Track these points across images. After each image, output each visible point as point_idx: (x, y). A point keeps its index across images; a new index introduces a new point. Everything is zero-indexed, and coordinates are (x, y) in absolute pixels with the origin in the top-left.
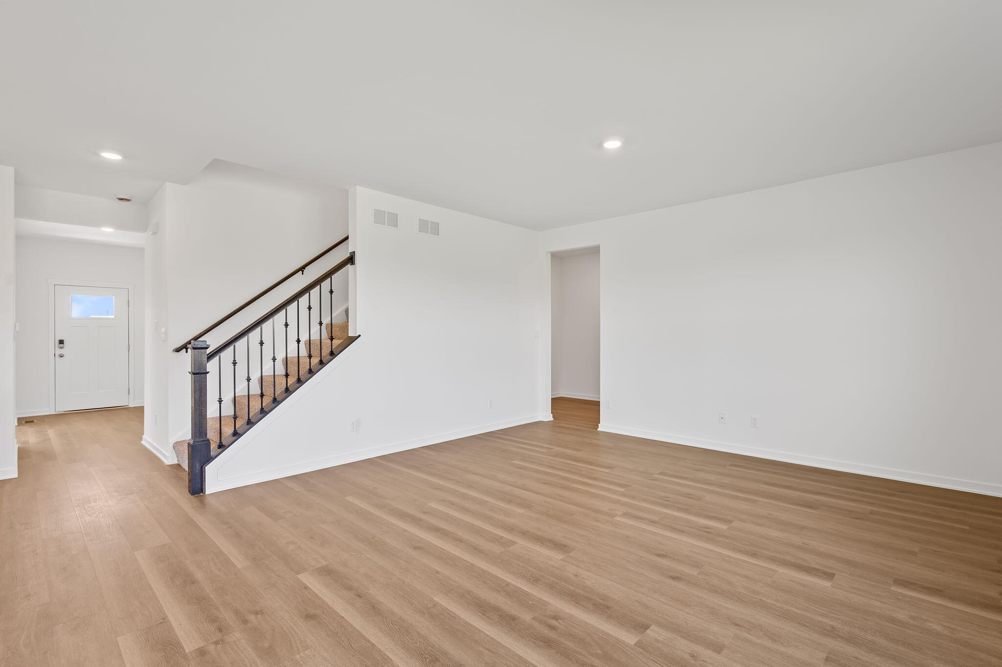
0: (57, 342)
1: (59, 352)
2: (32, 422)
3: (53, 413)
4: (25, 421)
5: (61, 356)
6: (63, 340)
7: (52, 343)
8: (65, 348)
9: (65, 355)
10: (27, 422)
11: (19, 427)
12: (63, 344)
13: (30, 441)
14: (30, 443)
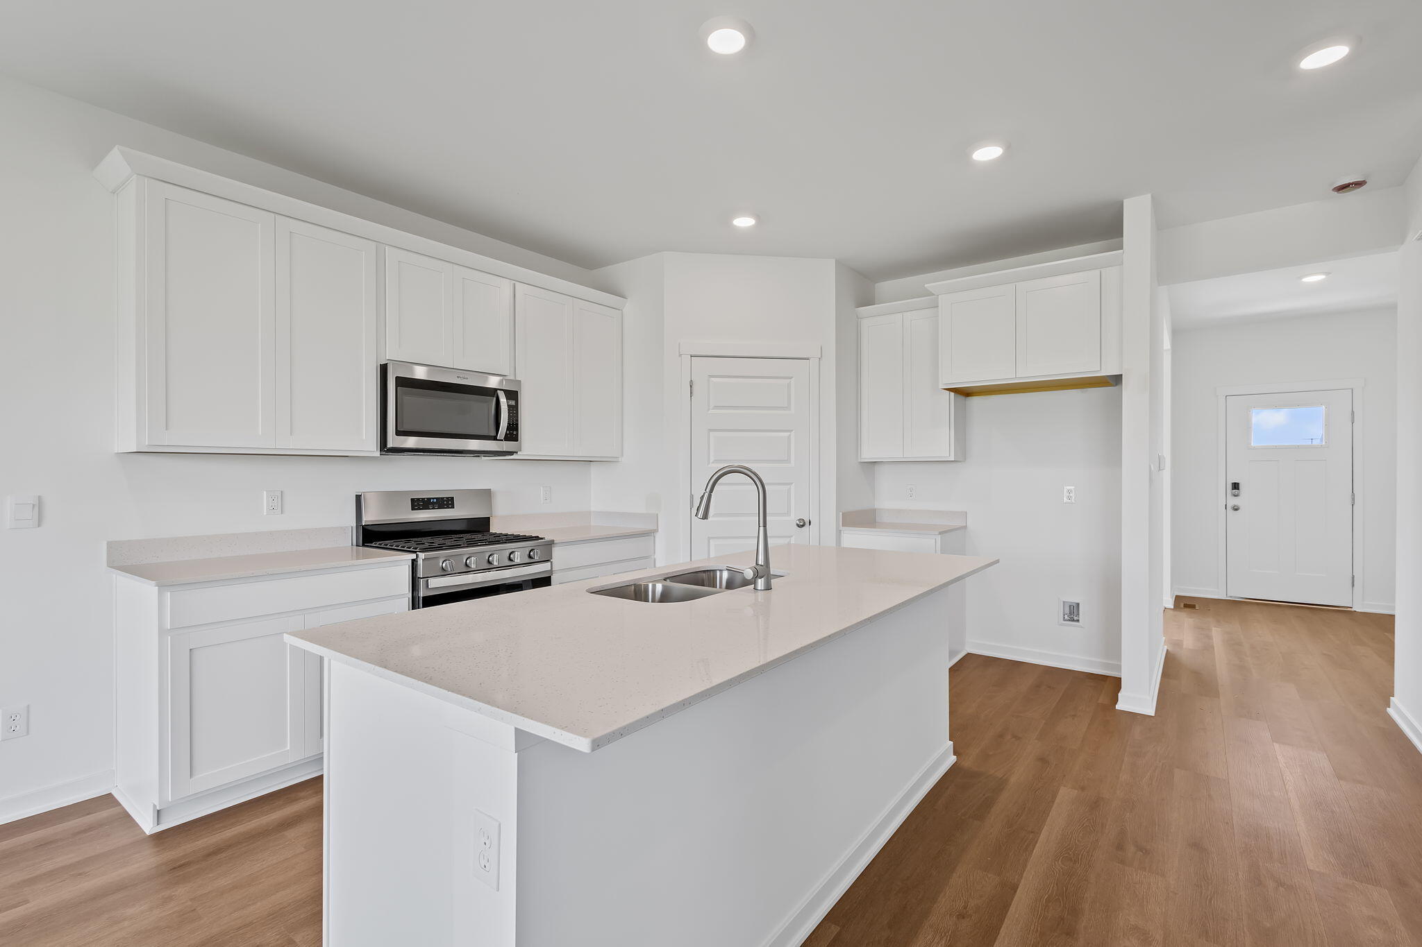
0: (1230, 487)
1: (1233, 501)
2: (1193, 607)
3: (1221, 595)
4: (1185, 604)
5: (1236, 509)
6: (1238, 484)
7: (1222, 487)
8: (1241, 495)
9: (1241, 508)
10: (1186, 606)
11: (1176, 613)
12: (1238, 489)
13: (1185, 643)
14: (1184, 646)
